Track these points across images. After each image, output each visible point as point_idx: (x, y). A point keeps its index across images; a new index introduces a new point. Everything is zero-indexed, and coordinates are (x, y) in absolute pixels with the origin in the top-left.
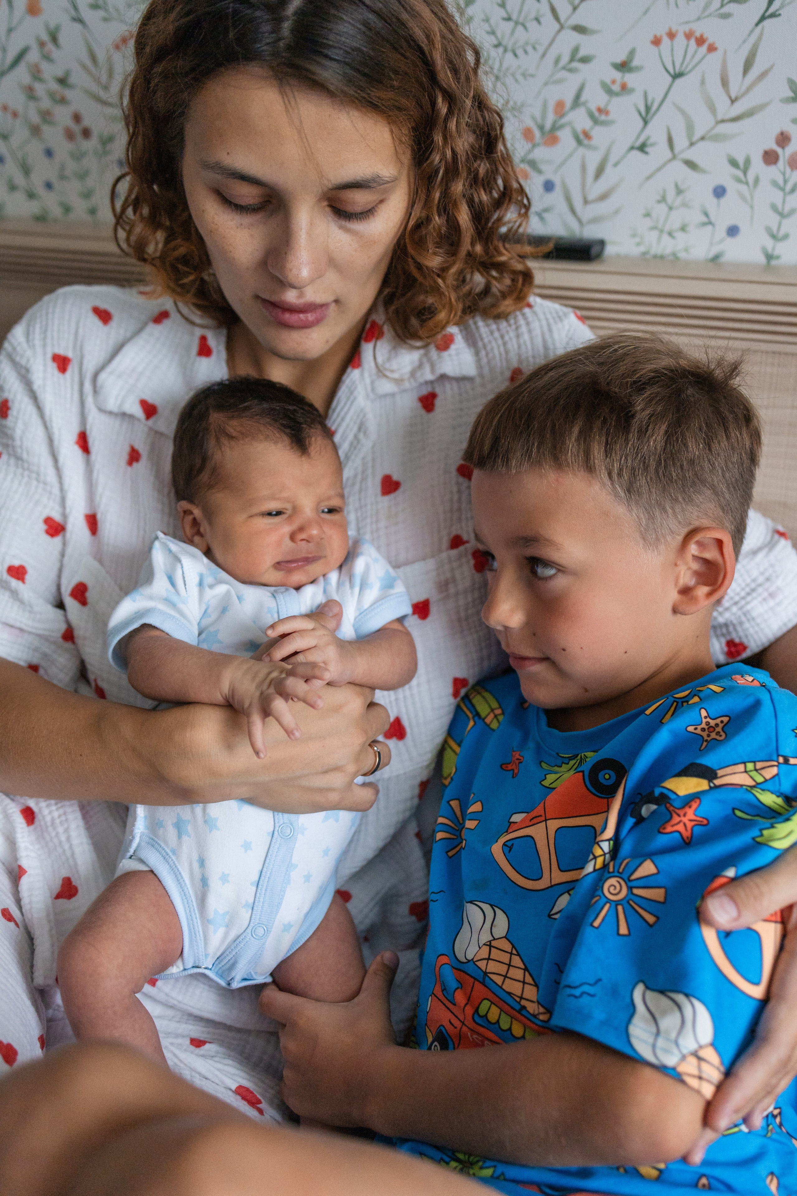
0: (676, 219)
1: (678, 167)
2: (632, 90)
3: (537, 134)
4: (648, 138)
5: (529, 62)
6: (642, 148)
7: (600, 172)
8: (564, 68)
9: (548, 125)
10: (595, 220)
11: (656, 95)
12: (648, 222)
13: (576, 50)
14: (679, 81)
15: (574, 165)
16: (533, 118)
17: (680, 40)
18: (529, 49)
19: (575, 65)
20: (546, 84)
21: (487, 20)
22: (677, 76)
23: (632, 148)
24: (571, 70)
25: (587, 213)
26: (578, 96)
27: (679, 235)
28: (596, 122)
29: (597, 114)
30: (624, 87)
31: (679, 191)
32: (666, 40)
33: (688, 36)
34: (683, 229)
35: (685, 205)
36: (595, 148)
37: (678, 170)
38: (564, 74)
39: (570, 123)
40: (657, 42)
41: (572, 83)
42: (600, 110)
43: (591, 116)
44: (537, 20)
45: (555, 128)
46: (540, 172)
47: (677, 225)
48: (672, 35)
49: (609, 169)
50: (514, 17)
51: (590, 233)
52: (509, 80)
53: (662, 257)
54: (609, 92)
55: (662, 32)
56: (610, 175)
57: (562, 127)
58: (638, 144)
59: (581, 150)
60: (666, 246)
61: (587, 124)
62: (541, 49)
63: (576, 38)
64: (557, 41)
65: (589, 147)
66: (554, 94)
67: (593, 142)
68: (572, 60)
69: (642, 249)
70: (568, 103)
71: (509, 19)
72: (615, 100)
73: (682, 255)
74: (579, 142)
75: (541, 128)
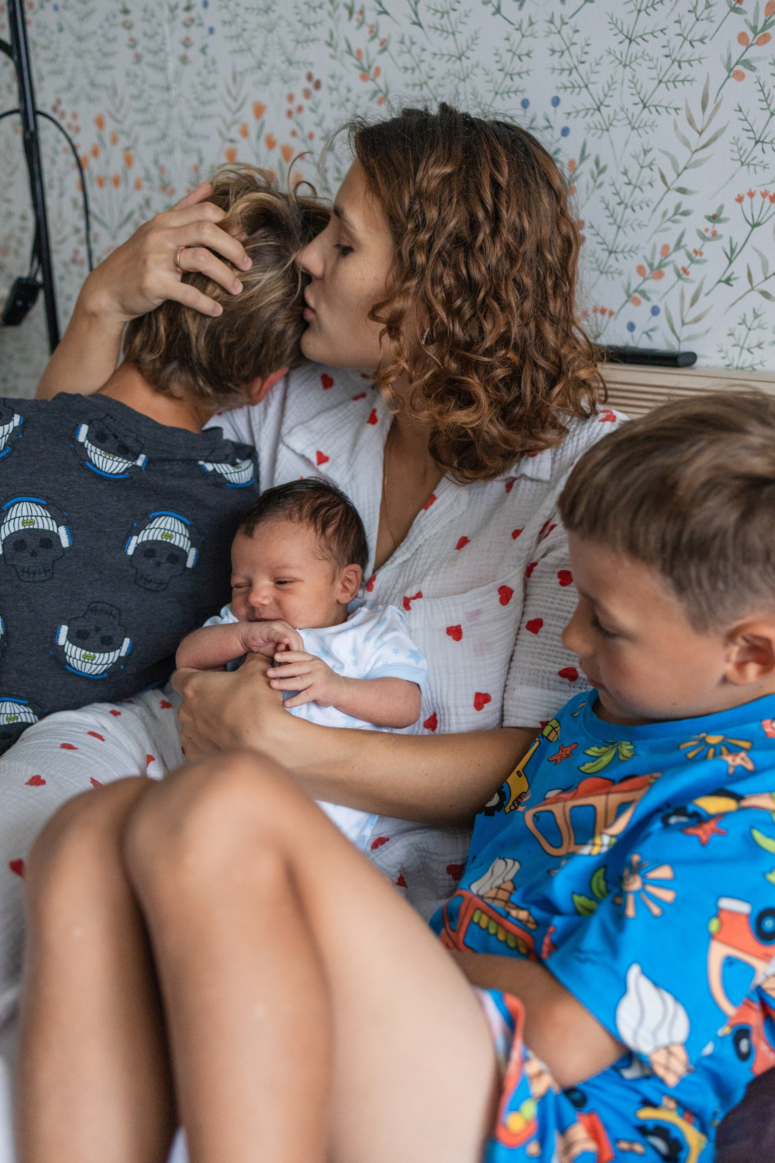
0: (753, 338)
1: (755, 295)
2: (721, 236)
3: (648, 270)
4: (732, 274)
5: (643, 215)
6: (728, 281)
7: (695, 300)
8: (669, 220)
9: (656, 263)
10: (690, 338)
11: (739, 240)
12: (732, 340)
13: (679, 206)
14: (756, 229)
15: (675, 293)
16: (645, 258)
17: (758, 197)
18: (644, 206)
19: (677, 217)
20: (655, 232)
21: (613, 185)
22: (755, 225)
23: (720, 281)
24: (674, 222)
25: (684, 332)
26: (679, 241)
27: (755, 351)
28: (692, 261)
29: (693, 255)
30: (714, 234)
31: (756, 316)
32: (747, 198)
33: (764, 195)
34: (759, 346)
35: (760, 327)
36: (692, 281)
37: (755, 298)
38: (669, 224)
39: (672, 262)
40: (740, 199)
41: (676, 230)
42: (695, 252)
43: (689, 256)
44: (651, 184)
45: (661, 265)
46: (648, 299)
47: (754, 343)
48: (751, 195)
49: (702, 297)
50: (634, 182)
51: (685, 347)
52: (628, 229)
53: (742, 368)
54: (703, 238)
55: (744, 192)
56: (703, 302)
57: (666, 265)
58: (724, 278)
59: (681, 282)
60: (747, 359)
61: (686, 262)
62: (653, 207)
63: (679, 197)
64: (665, 198)
65: (687, 281)
66: (661, 240)
67: (690, 276)
68: (675, 214)
69: (726, 362)
70: (672, 247)
71: (630, 184)
72: (707, 244)
73: (758, 367)
74: (679, 276)
75: (651, 265)
